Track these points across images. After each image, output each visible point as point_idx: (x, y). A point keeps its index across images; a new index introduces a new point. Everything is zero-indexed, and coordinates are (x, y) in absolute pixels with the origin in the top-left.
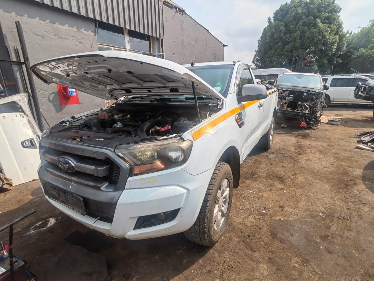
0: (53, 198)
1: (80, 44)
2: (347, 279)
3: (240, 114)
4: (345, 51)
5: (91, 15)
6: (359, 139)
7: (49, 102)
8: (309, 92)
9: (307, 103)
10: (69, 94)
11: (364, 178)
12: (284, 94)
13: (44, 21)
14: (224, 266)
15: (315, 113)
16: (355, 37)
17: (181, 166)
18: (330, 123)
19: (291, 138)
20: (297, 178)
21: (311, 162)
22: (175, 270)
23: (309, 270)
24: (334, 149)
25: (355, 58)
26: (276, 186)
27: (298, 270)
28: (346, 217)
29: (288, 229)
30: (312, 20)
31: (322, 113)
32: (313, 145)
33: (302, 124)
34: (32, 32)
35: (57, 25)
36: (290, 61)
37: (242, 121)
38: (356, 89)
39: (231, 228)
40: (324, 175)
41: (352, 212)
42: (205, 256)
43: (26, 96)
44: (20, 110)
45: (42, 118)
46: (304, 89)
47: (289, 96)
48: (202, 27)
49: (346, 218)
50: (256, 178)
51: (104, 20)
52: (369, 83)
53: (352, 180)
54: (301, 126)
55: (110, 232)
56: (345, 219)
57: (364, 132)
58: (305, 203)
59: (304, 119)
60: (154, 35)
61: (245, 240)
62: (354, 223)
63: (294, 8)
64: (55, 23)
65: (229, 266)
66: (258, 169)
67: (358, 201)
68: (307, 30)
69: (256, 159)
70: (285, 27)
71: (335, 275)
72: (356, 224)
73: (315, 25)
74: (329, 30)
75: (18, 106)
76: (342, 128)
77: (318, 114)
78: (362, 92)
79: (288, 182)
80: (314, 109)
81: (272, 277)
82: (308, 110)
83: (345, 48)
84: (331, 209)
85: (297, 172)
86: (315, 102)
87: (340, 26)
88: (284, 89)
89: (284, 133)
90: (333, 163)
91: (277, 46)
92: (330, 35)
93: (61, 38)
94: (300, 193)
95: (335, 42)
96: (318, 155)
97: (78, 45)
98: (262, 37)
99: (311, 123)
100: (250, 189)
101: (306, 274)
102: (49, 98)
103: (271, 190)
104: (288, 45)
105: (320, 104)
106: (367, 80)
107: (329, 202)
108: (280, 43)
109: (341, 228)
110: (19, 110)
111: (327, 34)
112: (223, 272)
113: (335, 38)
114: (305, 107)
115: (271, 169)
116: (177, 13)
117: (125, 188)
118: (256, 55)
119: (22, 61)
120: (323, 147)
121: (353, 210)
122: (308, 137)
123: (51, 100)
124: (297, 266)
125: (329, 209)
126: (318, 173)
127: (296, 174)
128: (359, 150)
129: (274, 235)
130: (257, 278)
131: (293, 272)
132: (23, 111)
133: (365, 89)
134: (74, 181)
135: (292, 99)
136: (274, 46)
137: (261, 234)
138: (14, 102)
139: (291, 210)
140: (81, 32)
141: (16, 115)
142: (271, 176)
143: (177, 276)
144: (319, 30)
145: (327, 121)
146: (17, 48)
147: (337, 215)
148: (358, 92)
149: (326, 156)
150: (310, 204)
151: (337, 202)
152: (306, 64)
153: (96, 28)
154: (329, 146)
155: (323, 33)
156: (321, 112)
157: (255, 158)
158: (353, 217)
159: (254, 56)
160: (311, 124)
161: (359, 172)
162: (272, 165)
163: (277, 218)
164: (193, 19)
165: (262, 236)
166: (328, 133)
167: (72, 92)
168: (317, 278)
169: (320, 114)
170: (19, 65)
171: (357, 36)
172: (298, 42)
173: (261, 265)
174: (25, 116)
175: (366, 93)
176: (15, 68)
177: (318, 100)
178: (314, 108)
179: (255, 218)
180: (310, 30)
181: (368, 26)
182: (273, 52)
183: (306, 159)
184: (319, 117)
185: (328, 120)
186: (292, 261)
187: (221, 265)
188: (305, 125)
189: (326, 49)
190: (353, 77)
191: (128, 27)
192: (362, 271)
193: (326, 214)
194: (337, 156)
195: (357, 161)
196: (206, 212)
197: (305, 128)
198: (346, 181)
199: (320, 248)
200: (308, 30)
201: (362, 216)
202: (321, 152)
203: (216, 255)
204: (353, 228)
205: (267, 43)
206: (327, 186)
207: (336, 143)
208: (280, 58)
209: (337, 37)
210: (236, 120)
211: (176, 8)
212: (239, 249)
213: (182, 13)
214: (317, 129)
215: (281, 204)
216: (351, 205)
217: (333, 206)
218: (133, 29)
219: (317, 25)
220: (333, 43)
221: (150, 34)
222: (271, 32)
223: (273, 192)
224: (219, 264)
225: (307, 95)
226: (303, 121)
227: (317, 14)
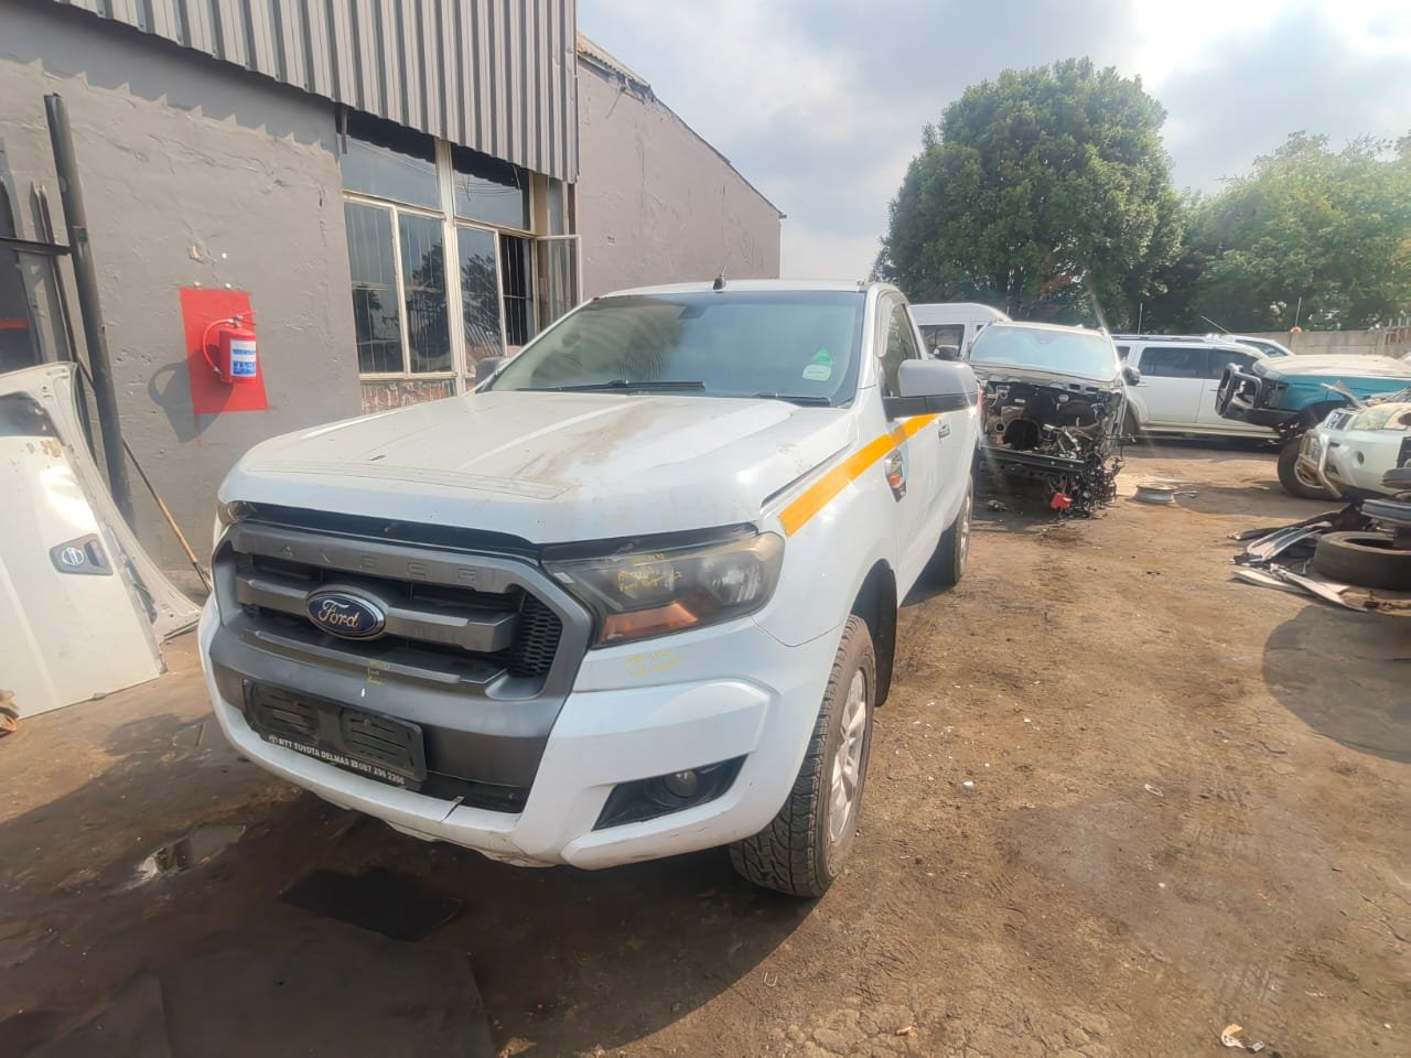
0: (280, 736)
1: (279, 187)
2: (1249, 973)
3: (897, 457)
4: (1178, 256)
5: (324, 88)
6: (1240, 553)
7: (153, 399)
8: (1076, 391)
9: (1072, 428)
10: (232, 373)
11: (1269, 674)
12: (996, 396)
13: (151, 97)
14: (868, 956)
15: (1099, 462)
16: (1209, 212)
17: (754, 616)
18: (1145, 496)
19: (1023, 547)
20: (1063, 678)
21: (1099, 625)
22: (706, 978)
23: (1132, 953)
24: (1166, 583)
25: (1210, 283)
26: (998, 702)
27: (1100, 954)
28: (1224, 794)
29: (1054, 836)
30: (1070, 145)
31: (1120, 464)
32: (1100, 571)
33: (1055, 498)
34: (101, 136)
35: (195, 116)
36: (1002, 279)
37: (901, 482)
38: (1223, 385)
39: (868, 840)
40: (1143, 667)
41: (1243, 778)
42: (799, 928)
43: (68, 373)
44: (44, 428)
45: (127, 461)
46: (1064, 379)
47: (1011, 402)
48: (710, 151)
49: (1226, 798)
50: (926, 678)
51: (372, 107)
52: (1262, 367)
53: (1230, 682)
54: (1054, 505)
55: (512, 843)
56: (1222, 798)
57: (1252, 529)
58: (1097, 753)
59: (1062, 484)
60: (546, 170)
61: (921, 874)
62: (1252, 810)
63: (1010, 101)
64: (189, 109)
65: (883, 955)
66: (929, 648)
67: (1256, 743)
68: (1055, 177)
69: (917, 617)
70: (984, 165)
71: (1212, 962)
72: (1258, 813)
73: (1080, 164)
74: (1127, 182)
75: (37, 411)
76: (1184, 514)
77: (1108, 465)
78: (1241, 396)
79: (1034, 689)
80: (1092, 449)
81: (1024, 981)
82: (1077, 453)
83: (1177, 248)
84: (1176, 772)
85: (1058, 658)
86: (1095, 425)
87: (1159, 174)
88: (993, 379)
89: (998, 528)
90: (1167, 626)
91: (957, 225)
92: (1129, 202)
93: (208, 163)
94: (1076, 724)
95: (1145, 226)
96: (1117, 601)
97: (270, 192)
98: (904, 194)
99: (1086, 495)
100: (910, 714)
101: (1127, 966)
102: (152, 384)
103: (980, 716)
104: (993, 226)
105: (1113, 431)
106: (1254, 359)
107: (1169, 750)
108: (967, 218)
109: (1215, 827)
110: (41, 427)
111: (1120, 196)
112: (865, 973)
113: (1146, 212)
114: (1067, 440)
115: (972, 648)
116: (623, 95)
117: (575, 688)
118: (883, 254)
119: (57, 243)
120: (1132, 576)
121: (1244, 773)
122: (1078, 542)
123: (161, 392)
124: (1095, 943)
125: (1172, 770)
126: (1124, 659)
127: (1055, 663)
128: (1245, 586)
129: (1012, 857)
130: (978, 987)
131: (1086, 962)
132: (53, 431)
133: (1251, 386)
134: (377, 673)
135: (1020, 414)
136: (946, 224)
137: (969, 853)
138: (20, 398)
139: (1054, 777)
140: (284, 144)
141: (28, 445)
142: (973, 671)
143: (715, 996)
144: (1094, 181)
145: (1133, 492)
146: (41, 193)
147: (1196, 788)
148: (1230, 395)
149: (1142, 605)
150: (1111, 756)
151: (1192, 750)
152: (1054, 293)
153: (339, 136)
154: (1149, 573)
155: (1106, 192)
156: (1117, 461)
157: (915, 613)
158: (1248, 793)
159: (876, 257)
160: (1085, 499)
161: (1250, 655)
162: (972, 635)
163: (1015, 802)
164: (680, 120)
165: (976, 860)
166: (1140, 531)
167: (246, 364)
168: (1159, 976)
169: (1113, 466)
170: (48, 256)
171: (1216, 207)
172: (1026, 218)
173: (982, 947)
174: (63, 451)
175: (1255, 401)
176: (32, 268)
177: (1107, 419)
178: (1093, 446)
179: (943, 805)
180: (1065, 180)
181: (1251, 176)
182: (941, 244)
183: (1080, 614)
184: (1111, 476)
185: (1138, 487)
186: (1080, 930)
187: (856, 955)
188: (1066, 502)
189: (1117, 248)
190: (1211, 346)
191: (453, 137)
192: (1290, 947)
193: (1165, 785)
194: (1178, 604)
195: (1240, 622)
196: (814, 774)
197: (1066, 515)
198: (1213, 683)
199: (1157, 887)
200: (1058, 179)
201: (1275, 789)
202: (1125, 592)
203: (836, 924)
204: (1251, 825)
205: (921, 215)
206: (1157, 701)
207: (1168, 564)
208: (965, 270)
209: (1153, 207)
210: (888, 477)
211: (621, 77)
212: (906, 903)
213: (640, 97)
214: (1106, 515)
215: (1023, 761)
216: (1238, 756)
217: (1183, 763)
218: (471, 143)
219: (1086, 164)
220: (1139, 226)
221: (532, 166)
222: (933, 178)
223: (988, 721)
224: (849, 952)
225: (1070, 399)
226: (1059, 490)
227: (1087, 128)
